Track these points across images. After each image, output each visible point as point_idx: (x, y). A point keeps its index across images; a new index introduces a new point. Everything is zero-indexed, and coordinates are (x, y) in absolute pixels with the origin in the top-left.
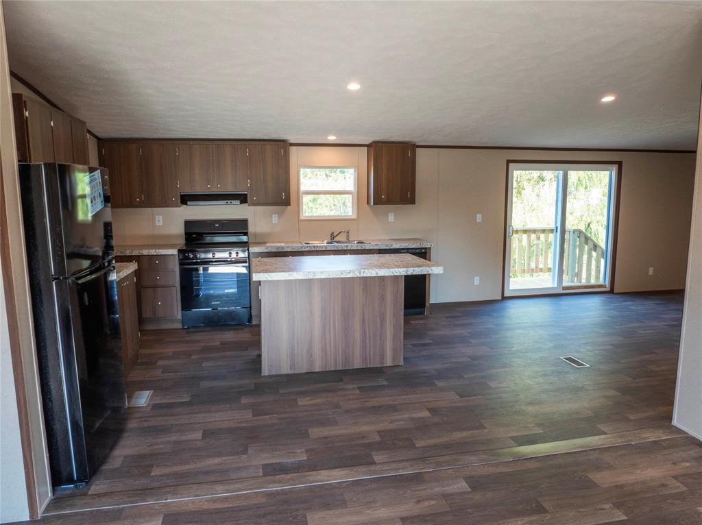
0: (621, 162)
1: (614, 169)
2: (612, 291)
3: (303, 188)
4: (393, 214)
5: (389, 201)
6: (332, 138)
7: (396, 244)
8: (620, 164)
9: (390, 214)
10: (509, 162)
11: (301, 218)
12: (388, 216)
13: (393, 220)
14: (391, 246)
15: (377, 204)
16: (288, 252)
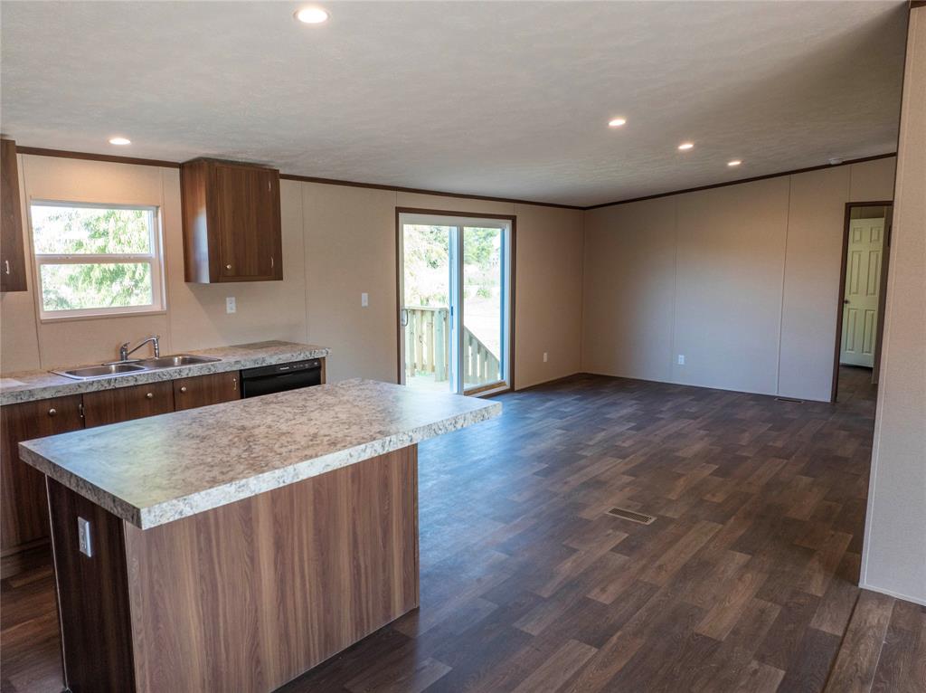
0: (515, 217)
1: (508, 225)
2: (512, 390)
3: (39, 248)
4: (233, 299)
5: (240, 275)
6: (120, 142)
7: (271, 356)
8: (513, 219)
9: (228, 299)
10: (399, 210)
11: (43, 317)
12: (225, 302)
13: (234, 311)
14: (264, 360)
15: (217, 281)
16: (44, 400)
